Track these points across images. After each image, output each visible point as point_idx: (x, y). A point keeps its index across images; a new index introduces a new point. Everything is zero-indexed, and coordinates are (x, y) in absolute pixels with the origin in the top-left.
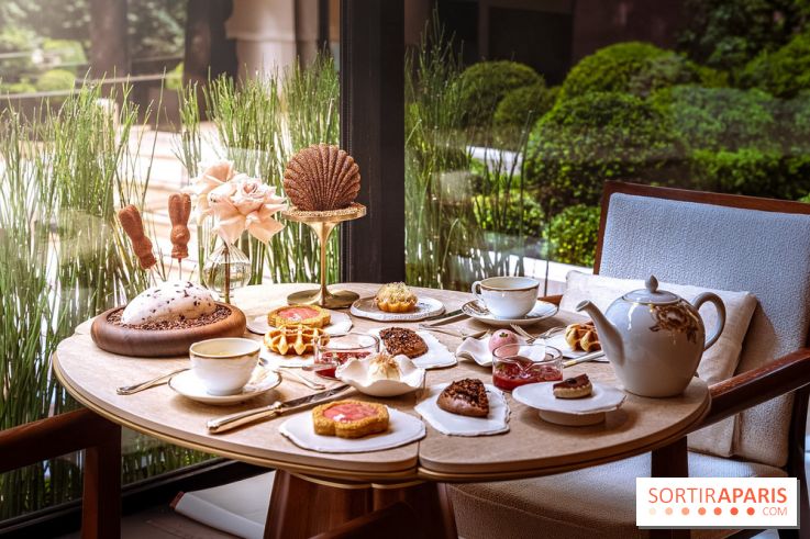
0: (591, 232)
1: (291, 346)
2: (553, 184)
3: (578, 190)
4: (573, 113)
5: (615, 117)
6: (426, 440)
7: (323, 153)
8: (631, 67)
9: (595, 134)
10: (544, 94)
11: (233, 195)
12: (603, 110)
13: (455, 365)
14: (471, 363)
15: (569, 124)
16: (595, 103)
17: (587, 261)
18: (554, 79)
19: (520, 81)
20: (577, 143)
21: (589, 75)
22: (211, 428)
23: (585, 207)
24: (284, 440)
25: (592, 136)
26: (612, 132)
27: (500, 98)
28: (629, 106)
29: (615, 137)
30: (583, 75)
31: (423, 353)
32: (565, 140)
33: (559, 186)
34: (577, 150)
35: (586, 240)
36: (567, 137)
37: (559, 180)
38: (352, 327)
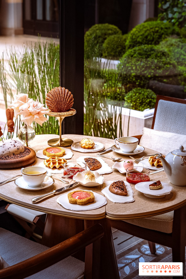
0: (142, 98)
1: (54, 165)
2: (129, 80)
3: (138, 82)
4: (137, 53)
5: (152, 55)
6: (107, 205)
7: (60, 91)
8: (155, 30)
9: (144, 61)
10: (122, 38)
11: (29, 108)
12: (148, 52)
13: (112, 172)
14: (117, 171)
15: (135, 57)
16: (145, 50)
17: (140, 109)
18: (125, 31)
19: (113, 32)
20: (138, 65)
21: (139, 32)
22: (33, 201)
23: (140, 88)
24: (59, 205)
25: (143, 63)
26: (151, 61)
27: (105, 39)
28: (157, 51)
29: (152, 63)
30: (137, 32)
31: (100, 168)
32: (134, 63)
33: (131, 80)
34: (138, 67)
35: (141, 101)
36: (134, 62)
37: (131, 78)
38: (73, 155)
